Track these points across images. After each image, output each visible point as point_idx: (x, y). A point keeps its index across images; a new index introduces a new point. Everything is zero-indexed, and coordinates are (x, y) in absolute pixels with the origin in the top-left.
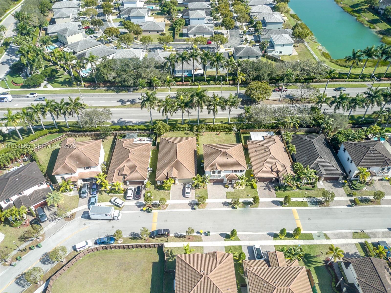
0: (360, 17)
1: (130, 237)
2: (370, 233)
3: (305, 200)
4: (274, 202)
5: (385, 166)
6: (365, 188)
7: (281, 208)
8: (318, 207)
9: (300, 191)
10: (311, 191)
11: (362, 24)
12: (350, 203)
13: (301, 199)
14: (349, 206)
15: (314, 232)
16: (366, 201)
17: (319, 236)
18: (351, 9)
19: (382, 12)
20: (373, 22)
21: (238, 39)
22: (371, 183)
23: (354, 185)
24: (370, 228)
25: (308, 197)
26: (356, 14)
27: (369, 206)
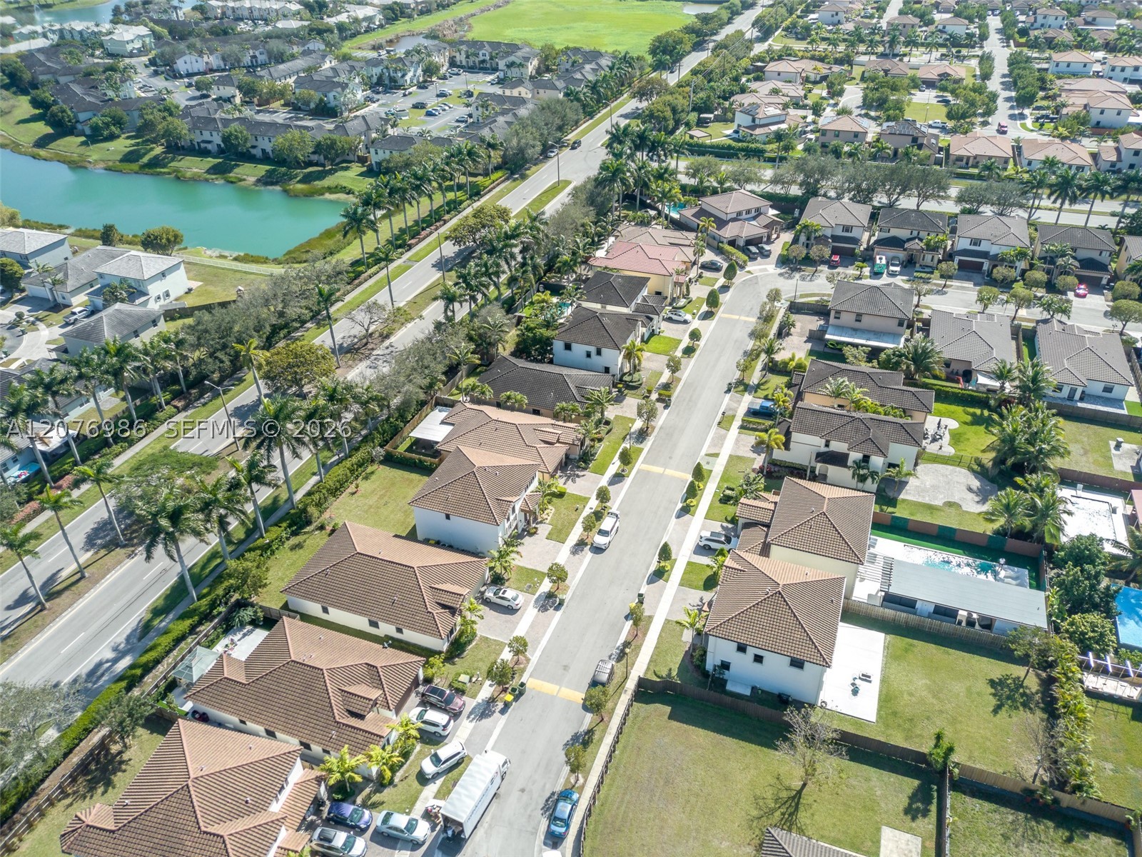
0: (177, 171)
4: (612, 482)
7: (628, 481)
8: (651, 439)
10: (615, 430)
11: (204, 181)
12: (663, 404)
14: (667, 407)
16: (667, 387)
17: (708, 463)
18: (134, 167)
20: (220, 170)
23: (631, 382)
26: (163, 170)
27: (678, 391)
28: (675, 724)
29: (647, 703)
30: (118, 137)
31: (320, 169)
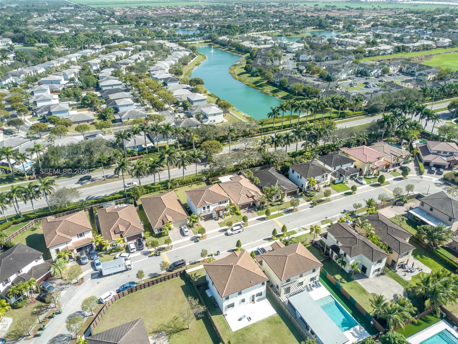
0: (263, 89)
1: (150, 277)
2: (332, 218)
3: (280, 212)
4: (258, 219)
5: (323, 173)
6: (317, 194)
7: (265, 221)
8: (291, 214)
9: (274, 207)
10: (282, 205)
11: (267, 94)
12: (311, 206)
13: (277, 212)
14: (310, 207)
15: (295, 229)
16: (321, 201)
17: (299, 230)
18: (254, 85)
19: (278, 84)
20: (274, 92)
21: (171, 117)
22: (319, 189)
23: (309, 193)
24: (330, 216)
25: (281, 209)
26: (260, 88)
27: (324, 204)
28: (181, 289)
29: (181, 279)
30: (259, 76)
31: (303, 97)
